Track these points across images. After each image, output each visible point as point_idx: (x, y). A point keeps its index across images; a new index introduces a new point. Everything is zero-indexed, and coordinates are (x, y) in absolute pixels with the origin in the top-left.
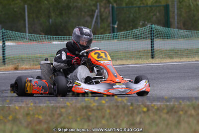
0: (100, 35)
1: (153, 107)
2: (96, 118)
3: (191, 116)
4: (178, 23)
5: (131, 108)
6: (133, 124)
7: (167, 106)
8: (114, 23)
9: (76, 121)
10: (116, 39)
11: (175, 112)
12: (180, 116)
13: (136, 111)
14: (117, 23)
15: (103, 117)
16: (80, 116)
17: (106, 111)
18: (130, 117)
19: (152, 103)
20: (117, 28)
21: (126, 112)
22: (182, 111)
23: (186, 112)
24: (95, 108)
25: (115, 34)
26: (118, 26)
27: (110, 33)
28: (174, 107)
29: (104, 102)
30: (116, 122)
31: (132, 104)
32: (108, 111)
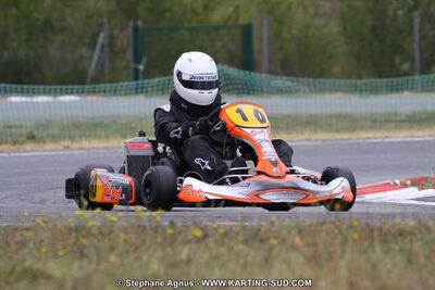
0: (108, 85)
1: (216, 230)
2: (98, 250)
3: (294, 248)
4: (270, 62)
5: (170, 231)
6: (173, 265)
7: (244, 228)
8: (137, 60)
9: (56, 256)
10: (141, 92)
11: (262, 241)
12: (271, 248)
13: (180, 238)
14: (144, 60)
15: (112, 249)
16: (64, 247)
17: (118, 236)
18: (169, 250)
19: (214, 222)
20: (144, 71)
21: (160, 239)
22: (275, 238)
23: (283, 241)
24: (95, 231)
25: (141, 82)
26: (146, 66)
27: (129, 81)
28: (259, 230)
29: (114, 218)
30: (138, 259)
31: (172, 224)
32: (122, 236)
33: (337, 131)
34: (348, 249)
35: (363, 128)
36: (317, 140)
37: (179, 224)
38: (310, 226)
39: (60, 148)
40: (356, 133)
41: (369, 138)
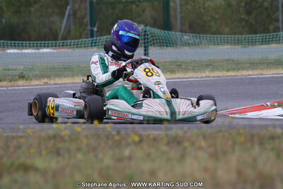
0: (73, 41)
1: (148, 136)
2: (69, 151)
3: (200, 148)
4: (182, 24)
5: (117, 138)
6: (120, 160)
7: (167, 135)
8: (93, 24)
9: (40, 154)
10: (95, 46)
11: (179, 143)
12: (185, 149)
13: (124, 142)
14: (97, 25)
15: (79, 150)
16: (46, 148)
17: (82, 141)
18: (117, 151)
20: (97, 31)
21: (110, 143)
22: (188, 141)
23: (193, 144)
24: (66, 138)
25: (95, 38)
26: (98, 28)
27: (87, 38)
28: (177, 137)
29: (79, 130)
30: (96, 156)
31: (118, 133)
32: (85, 141)
33: (228, 71)
34: (237, 148)
35: (243, 69)
36: (214, 77)
37: (123, 132)
38: (211, 134)
39: (41, 83)
40: (240, 72)
41: (249, 75)
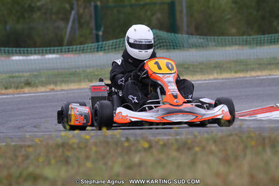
0: (78, 46)
1: (157, 142)
2: (78, 159)
3: (211, 153)
4: (188, 26)
5: (126, 144)
6: (130, 167)
7: (176, 140)
8: (98, 29)
9: (49, 164)
10: (101, 50)
11: (189, 149)
12: (195, 154)
13: (133, 148)
14: (102, 29)
15: (87, 158)
16: (55, 157)
17: (91, 149)
18: (126, 158)
19: (156, 137)
20: (103, 36)
21: (119, 150)
22: (198, 146)
23: (203, 148)
24: (75, 146)
25: (100, 43)
26: (103, 32)
27: (93, 43)
29: (88, 137)
30: (105, 164)
31: (128, 140)
32: (94, 149)
33: (236, 72)
34: (248, 152)
35: (253, 70)
36: (223, 79)
37: (132, 139)
38: (221, 138)
39: (48, 90)
40: (248, 73)
41: (258, 76)
